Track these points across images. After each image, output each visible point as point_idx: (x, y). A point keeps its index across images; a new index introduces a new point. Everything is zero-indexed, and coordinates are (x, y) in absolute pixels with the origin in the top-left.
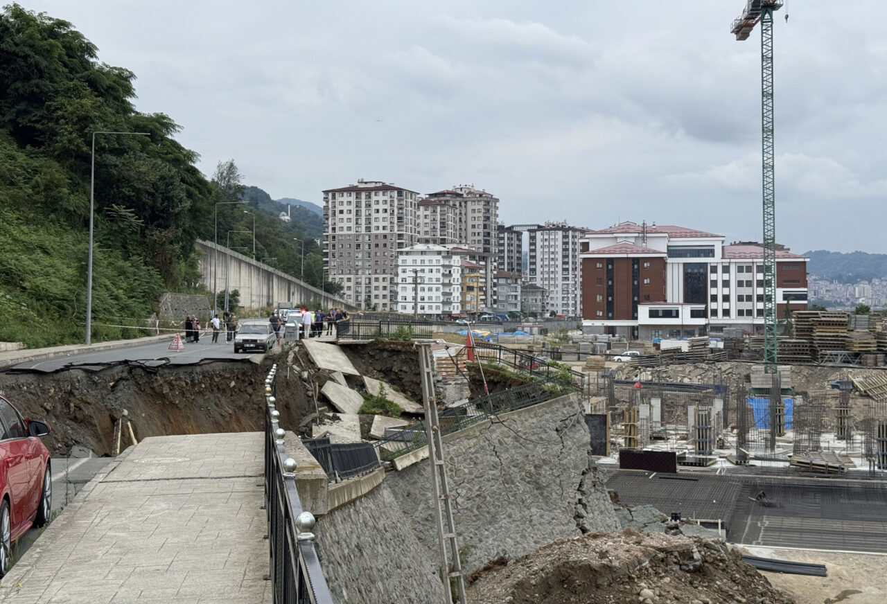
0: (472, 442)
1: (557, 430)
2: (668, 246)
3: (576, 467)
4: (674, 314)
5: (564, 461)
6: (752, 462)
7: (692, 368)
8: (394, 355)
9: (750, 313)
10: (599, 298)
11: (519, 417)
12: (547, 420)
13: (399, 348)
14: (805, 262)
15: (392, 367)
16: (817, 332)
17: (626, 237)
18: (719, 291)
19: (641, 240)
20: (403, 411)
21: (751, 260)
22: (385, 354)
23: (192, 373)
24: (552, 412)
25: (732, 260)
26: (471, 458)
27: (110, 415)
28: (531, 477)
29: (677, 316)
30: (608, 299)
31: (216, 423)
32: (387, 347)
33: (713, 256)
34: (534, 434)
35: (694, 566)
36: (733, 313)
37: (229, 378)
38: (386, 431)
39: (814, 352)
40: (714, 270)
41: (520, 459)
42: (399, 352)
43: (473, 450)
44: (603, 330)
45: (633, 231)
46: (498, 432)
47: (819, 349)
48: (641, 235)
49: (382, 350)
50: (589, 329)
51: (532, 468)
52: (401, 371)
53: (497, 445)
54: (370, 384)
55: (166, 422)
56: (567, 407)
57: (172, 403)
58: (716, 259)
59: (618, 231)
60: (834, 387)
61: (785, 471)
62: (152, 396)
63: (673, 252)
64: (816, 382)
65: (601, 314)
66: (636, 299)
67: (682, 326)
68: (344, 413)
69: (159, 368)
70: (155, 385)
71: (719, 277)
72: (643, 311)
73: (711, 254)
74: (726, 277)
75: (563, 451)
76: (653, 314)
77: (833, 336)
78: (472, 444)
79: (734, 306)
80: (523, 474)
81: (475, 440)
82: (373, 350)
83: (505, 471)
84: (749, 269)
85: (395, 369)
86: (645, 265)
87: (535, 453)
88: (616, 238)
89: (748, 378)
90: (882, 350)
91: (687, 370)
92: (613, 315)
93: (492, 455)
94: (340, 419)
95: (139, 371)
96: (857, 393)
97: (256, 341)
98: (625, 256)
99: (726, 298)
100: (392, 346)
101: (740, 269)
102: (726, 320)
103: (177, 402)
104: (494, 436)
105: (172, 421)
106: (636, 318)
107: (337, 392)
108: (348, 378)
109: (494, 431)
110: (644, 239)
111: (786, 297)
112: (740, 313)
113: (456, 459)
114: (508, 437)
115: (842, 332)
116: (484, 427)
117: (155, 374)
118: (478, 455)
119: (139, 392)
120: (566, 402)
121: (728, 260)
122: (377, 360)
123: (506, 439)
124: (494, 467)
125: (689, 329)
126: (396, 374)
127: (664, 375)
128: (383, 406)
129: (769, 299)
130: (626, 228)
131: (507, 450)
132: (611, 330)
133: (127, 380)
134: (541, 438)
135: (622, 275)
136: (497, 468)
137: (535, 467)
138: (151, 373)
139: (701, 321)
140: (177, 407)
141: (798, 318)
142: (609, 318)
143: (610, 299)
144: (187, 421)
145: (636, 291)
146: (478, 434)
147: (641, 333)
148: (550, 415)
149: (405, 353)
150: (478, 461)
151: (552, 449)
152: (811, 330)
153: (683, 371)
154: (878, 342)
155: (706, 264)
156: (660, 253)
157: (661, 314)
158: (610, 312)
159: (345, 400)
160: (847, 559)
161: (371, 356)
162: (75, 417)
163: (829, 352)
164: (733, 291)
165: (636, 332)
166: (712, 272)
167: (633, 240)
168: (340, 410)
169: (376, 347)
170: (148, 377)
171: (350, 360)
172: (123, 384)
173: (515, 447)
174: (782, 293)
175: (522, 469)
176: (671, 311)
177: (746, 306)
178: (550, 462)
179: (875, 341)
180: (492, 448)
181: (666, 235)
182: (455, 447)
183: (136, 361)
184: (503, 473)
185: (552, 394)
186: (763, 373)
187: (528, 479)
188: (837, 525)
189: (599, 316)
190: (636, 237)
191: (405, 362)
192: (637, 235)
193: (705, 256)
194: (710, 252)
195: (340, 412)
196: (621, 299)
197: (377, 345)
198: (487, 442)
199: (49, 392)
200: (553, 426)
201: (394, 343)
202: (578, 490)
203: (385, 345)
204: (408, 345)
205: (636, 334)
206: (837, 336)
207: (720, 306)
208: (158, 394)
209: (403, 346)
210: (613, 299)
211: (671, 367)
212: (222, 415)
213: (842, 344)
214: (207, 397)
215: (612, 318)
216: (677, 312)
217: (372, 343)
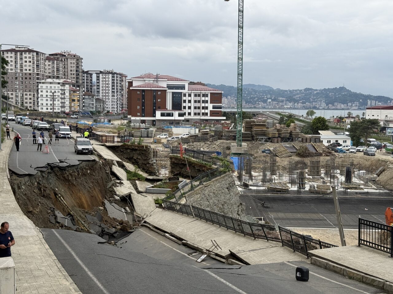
0: (199, 196)
1: (227, 188)
2: (167, 84)
3: (235, 204)
4: (171, 115)
5: (231, 202)
6: (251, 187)
7: (204, 144)
8: (133, 151)
9: (199, 114)
10: (138, 107)
11: (213, 183)
12: (223, 184)
13: (136, 148)
14: (221, 93)
15: (133, 157)
16: (255, 129)
17: (149, 80)
18: (187, 105)
19: (156, 82)
20: (145, 178)
21: (200, 92)
22: (129, 151)
23: (77, 168)
24: (225, 180)
25: (192, 91)
26: (199, 203)
27: (54, 192)
28: (221, 210)
29: (173, 116)
30: (142, 108)
31: (89, 191)
32: (130, 147)
33: (185, 89)
34: (220, 190)
36: (192, 114)
37: (87, 169)
38: (146, 189)
39: (253, 137)
40: (185, 95)
41: (217, 202)
42: (136, 150)
43: (199, 199)
44: (140, 121)
45: (152, 77)
46: (207, 190)
47: (255, 136)
48: (156, 79)
49: (127, 149)
50: (134, 121)
51: (221, 206)
52: (137, 158)
53: (208, 196)
54: (126, 165)
55: (71, 193)
56: (230, 178)
57: (73, 184)
58: (186, 91)
59: (146, 77)
60: (263, 152)
61: (264, 191)
62: (64, 181)
63: (170, 87)
64: (254, 150)
65: (139, 114)
66: (154, 108)
67: (175, 120)
68: (123, 180)
69: (67, 167)
70: (65, 175)
71: (187, 98)
72: (158, 113)
73: (183, 89)
74: (190, 98)
75: (231, 197)
76: (162, 115)
77: (261, 131)
78: (199, 197)
79: (192, 111)
80: (218, 208)
81: (199, 195)
82: (122, 149)
83: (212, 208)
84: (199, 96)
85: (135, 158)
86: (159, 93)
87: (221, 199)
88: (145, 80)
89: (229, 148)
90: (280, 137)
91: (202, 145)
92: (144, 115)
93: (206, 201)
94: (123, 184)
95: (57, 169)
96: (272, 154)
97: (88, 149)
98: (150, 89)
99: (190, 108)
100: (133, 147)
101: (195, 95)
102: (189, 117)
103: (75, 183)
104: (206, 192)
105: (74, 192)
106: (155, 116)
107: (117, 170)
108: (118, 162)
109: (206, 190)
110: (157, 81)
111: (214, 108)
112: (195, 114)
113: (193, 204)
114: (211, 193)
115: (265, 129)
116: (202, 189)
117: (65, 170)
118: (201, 201)
119: (58, 179)
120: (230, 176)
121: (191, 91)
122: (125, 153)
123: (210, 194)
124: (208, 206)
125: (177, 121)
126: (135, 160)
128: (137, 176)
129: (207, 108)
130: (149, 76)
131: (211, 199)
132: (143, 122)
133: (51, 173)
134: (222, 192)
135: (148, 98)
136: (209, 207)
137: (222, 205)
138: (63, 170)
139: (182, 118)
140: (75, 185)
141: (246, 122)
142: (142, 116)
144: (79, 192)
145: (154, 104)
146: (200, 192)
147: (157, 123)
148: (224, 182)
149: (139, 150)
150: (202, 204)
151: (226, 197)
152: (251, 128)
153: (200, 145)
154: (279, 133)
155: (182, 93)
156: (163, 87)
157: (166, 115)
158: (143, 114)
159: (121, 174)
160: (315, 231)
161: (123, 152)
162: (44, 195)
163: (260, 137)
164: (193, 105)
165: (154, 122)
166: (184, 96)
167: (152, 82)
168: (121, 179)
169: (124, 147)
170: (61, 172)
171: (114, 153)
172: (51, 176)
173: (214, 197)
174: (212, 106)
175: (218, 206)
176: (170, 114)
177: (197, 111)
178: (227, 202)
179: (278, 133)
180: (206, 198)
181: (166, 80)
182: (193, 199)
183: (53, 164)
184: (211, 209)
185: (221, 173)
186: (236, 146)
187: (220, 211)
188: (299, 215)
189: (138, 115)
190: (153, 80)
191: (139, 154)
192: (154, 79)
193: (181, 89)
194: (183, 87)
196: (148, 108)
197: (125, 146)
198: (204, 195)
199: (35, 184)
200: (226, 186)
201: (133, 146)
202: (237, 214)
203: (128, 146)
204: (141, 147)
206: (262, 130)
207: (187, 111)
208: (67, 180)
209: (138, 147)
210: (144, 108)
212: (90, 187)
213: (264, 134)
214: (82, 179)
216: (173, 114)
217: (122, 145)
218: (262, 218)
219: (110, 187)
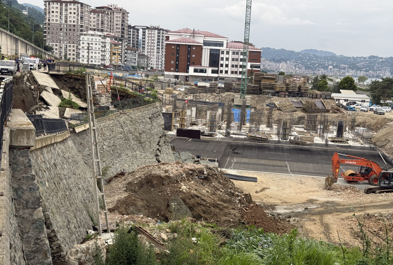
0: (111, 122)
1: (150, 118)
2: (204, 41)
3: (157, 135)
4: (204, 71)
5: (152, 132)
6: (231, 136)
7: (210, 95)
8: (76, 81)
9: (236, 73)
10: (172, 62)
11: (133, 111)
12: (145, 114)
13: (79, 77)
14: (260, 52)
15: (75, 86)
16: (263, 82)
17: (186, 35)
18: (224, 62)
19: (192, 37)
20: (80, 106)
21: (238, 49)
22: (72, 80)
24: (148, 110)
25: (231, 49)
26: (110, 129)
29: (206, 72)
32: (73, 77)
33: (223, 46)
34: (140, 119)
35: (204, 177)
36: (229, 72)
38: (71, 115)
39: (261, 90)
40: (223, 53)
41: (133, 130)
42: (78, 80)
43: (111, 125)
44: (173, 77)
45: (189, 32)
46: (123, 118)
47: (263, 89)
48: (192, 35)
49: (71, 78)
50: (167, 76)
51: (138, 134)
52: (79, 88)
53: (123, 124)
54: (64, 93)
56: (155, 108)
58: (224, 48)
59: (183, 32)
60: (267, 105)
61: (245, 140)
63: (206, 43)
64: (260, 103)
65: (173, 69)
66: (188, 63)
67: (208, 77)
68: (51, 106)
71: (225, 56)
72: (191, 69)
73: (222, 46)
74: (227, 56)
75: (152, 127)
76: (196, 71)
77: (269, 84)
78: (111, 123)
79: (230, 69)
80: (134, 136)
81: (113, 121)
82: (66, 78)
83: (125, 135)
84: (237, 53)
85: (77, 87)
86: (194, 48)
87: (139, 128)
88: (181, 35)
89: (233, 100)
90: (288, 91)
91: (208, 96)
93: (120, 128)
94: (49, 109)
96: (276, 108)
97: (8, 69)
98: (185, 44)
99: (227, 66)
101: (234, 53)
102: (226, 75)
104: (121, 119)
106: (188, 72)
107: (48, 96)
108: (54, 90)
109: (121, 117)
110: (194, 37)
111: (251, 67)
112: (232, 72)
113: (103, 129)
114: (127, 120)
115: (273, 82)
116: (117, 115)
118: (114, 128)
120: (154, 106)
121: (229, 49)
122: (68, 83)
123: (127, 121)
124: (121, 133)
125: (210, 78)
126: (77, 89)
127: (198, 98)
128: (70, 104)
129: (244, 67)
130: (186, 31)
131: (127, 126)
132: (177, 77)
134: (142, 121)
135: (183, 52)
136: (122, 134)
139: (216, 75)
141: (256, 75)
142: (176, 72)
143: (177, 63)
145: (189, 60)
146: (114, 118)
147: (190, 79)
148: (147, 111)
149: (82, 80)
150: (114, 130)
151: (147, 126)
152: (260, 81)
153: (206, 96)
154: (287, 87)
155: (220, 50)
156: (200, 43)
157: (199, 71)
158: (177, 69)
159: (52, 100)
160: (266, 175)
161: (66, 81)
163: (266, 91)
164: (230, 63)
165: (188, 78)
166: (222, 54)
167: (189, 37)
168: (49, 104)
171: (55, 82)
173: (131, 125)
174: (250, 65)
176: (203, 70)
177: (235, 69)
178: (146, 132)
179: (285, 87)
180: (120, 125)
181: (203, 35)
182: (103, 124)
184: (125, 136)
185: (148, 102)
186: (239, 98)
187: (136, 139)
188: (263, 162)
190: (190, 35)
191: (81, 84)
192: (190, 34)
193: (219, 46)
194: (221, 45)
195: (49, 106)
196: (182, 64)
197: (68, 75)
198: (118, 122)
200: (148, 116)
201: (76, 75)
202: (158, 144)
203: (72, 76)
204: (83, 76)
205: (187, 79)
206: (270, 84)
207: (224, 69)
209: (81, 77)
210: (178, 63)
211: (202, 94)
213: (272, 87)
215: (178, 72)
216: (206, 70)
217: (66, 74)
218: (216, 159)
219: (33, 111)
